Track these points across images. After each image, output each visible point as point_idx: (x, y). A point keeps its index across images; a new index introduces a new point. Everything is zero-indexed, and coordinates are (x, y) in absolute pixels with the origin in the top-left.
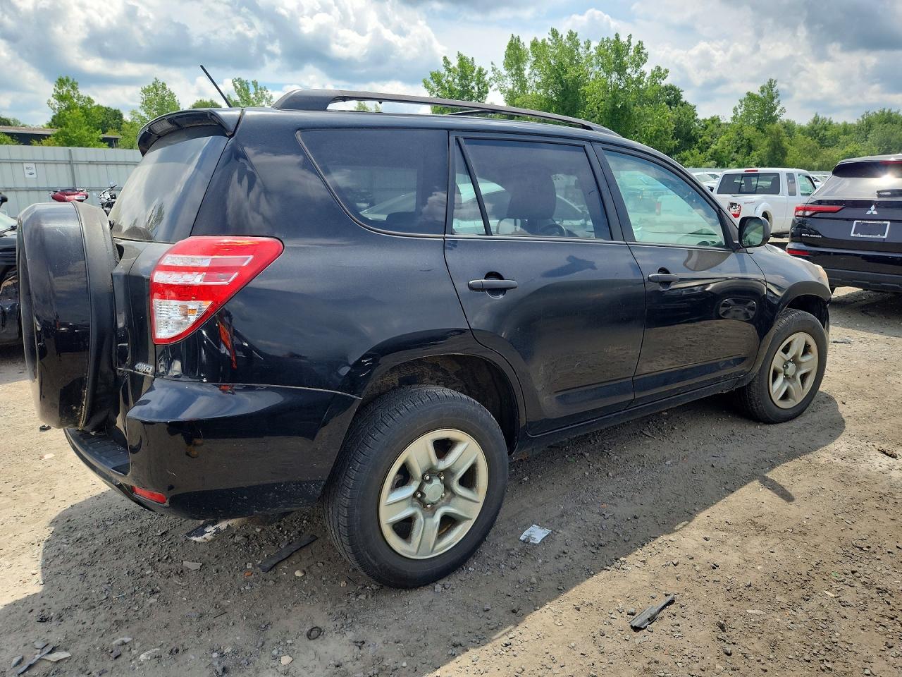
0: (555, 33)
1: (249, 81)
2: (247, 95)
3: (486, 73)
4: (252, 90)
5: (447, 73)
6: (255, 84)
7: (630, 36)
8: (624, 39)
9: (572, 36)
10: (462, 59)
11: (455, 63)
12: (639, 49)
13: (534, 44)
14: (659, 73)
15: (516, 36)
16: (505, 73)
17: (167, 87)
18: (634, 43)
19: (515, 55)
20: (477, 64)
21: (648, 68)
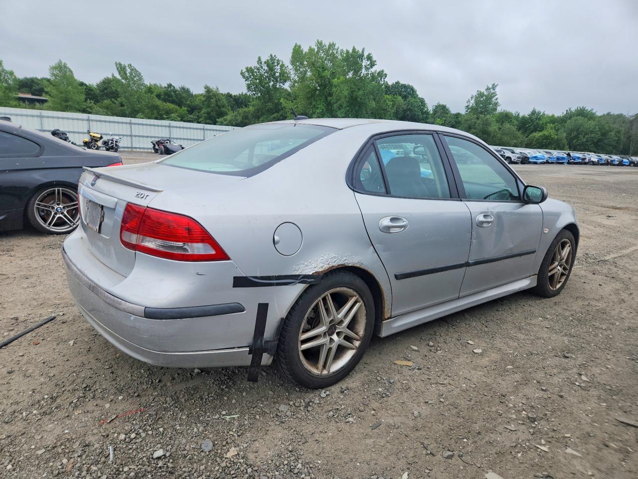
0: (320, 44)
1: (127, 65)
2: (125, 74)
4: (128, 70)
6: (130, 65)
7: (364, 50)
8: (359, 49)
9: (332, 46)
11: (265, 59)
12: (369, 58)
13: (310, 50)
14: (381, 74)
15: (298, 44)
16: (291, 67)
17: (68, 66)
18: (366, 54)
19: (297, 56)
21: (376, 69)
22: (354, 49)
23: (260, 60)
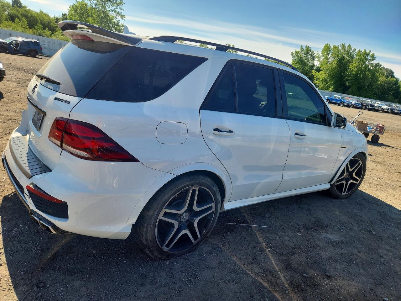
0: (343, 45)
3: (315, 54)
5: (300, 51)
7: (370, 51)
8: (368, 51)
9: (349, 46)
10: (307, 47)
11: (305, 48)
12: (373, 56)
13: (335, 47)
14: (378, 65)
15: (329, 44)
16: (321, 55)
18: (371, 53)
19: (327, 49)
20: (312, 50)
21: (375, 62)
22: (365, 50)
23: (302, 48)
